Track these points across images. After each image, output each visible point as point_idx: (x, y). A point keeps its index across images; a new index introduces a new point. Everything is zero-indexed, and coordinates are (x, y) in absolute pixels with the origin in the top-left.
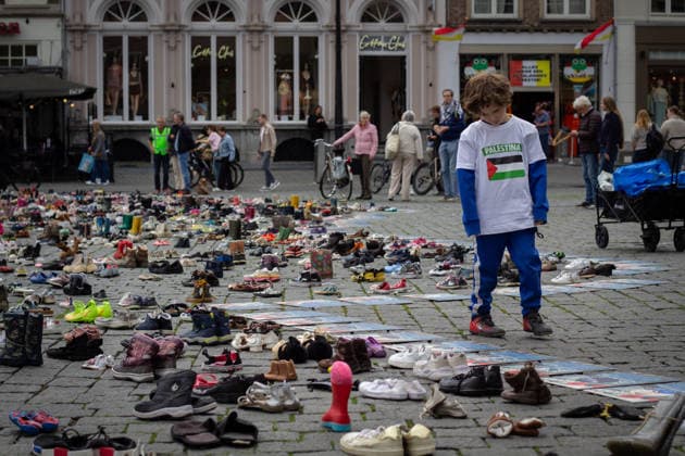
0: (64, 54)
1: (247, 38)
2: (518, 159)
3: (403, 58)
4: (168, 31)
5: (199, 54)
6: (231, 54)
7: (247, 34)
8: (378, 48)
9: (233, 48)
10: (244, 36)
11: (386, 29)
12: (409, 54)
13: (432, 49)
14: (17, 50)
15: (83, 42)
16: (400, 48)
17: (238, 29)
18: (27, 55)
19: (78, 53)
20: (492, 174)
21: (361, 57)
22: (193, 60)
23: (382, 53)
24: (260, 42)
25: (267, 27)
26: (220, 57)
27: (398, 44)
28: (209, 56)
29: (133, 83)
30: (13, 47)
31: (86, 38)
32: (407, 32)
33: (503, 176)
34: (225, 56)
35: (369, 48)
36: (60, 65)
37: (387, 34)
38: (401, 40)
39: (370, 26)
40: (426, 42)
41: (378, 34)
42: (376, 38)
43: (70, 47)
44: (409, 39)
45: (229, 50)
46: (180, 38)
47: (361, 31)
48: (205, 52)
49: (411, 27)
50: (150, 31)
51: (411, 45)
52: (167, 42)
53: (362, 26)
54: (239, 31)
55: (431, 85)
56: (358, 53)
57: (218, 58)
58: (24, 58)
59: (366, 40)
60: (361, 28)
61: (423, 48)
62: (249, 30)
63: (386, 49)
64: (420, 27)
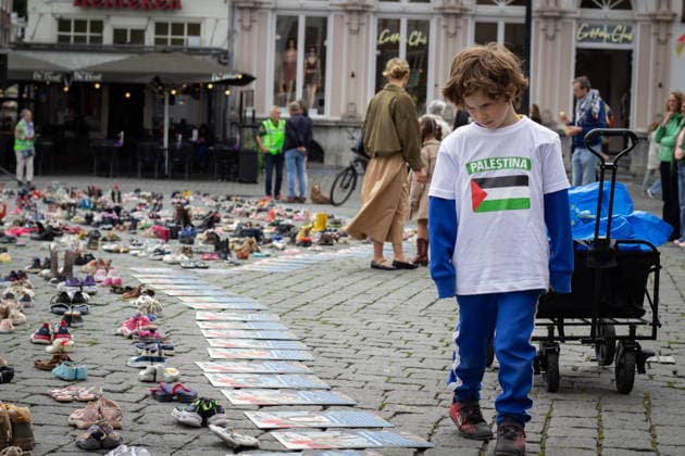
0: (231, 35)
1: (443, 23)
2: (522, 181)
3: (629, 53)
4: (350, 12)
5: (387, 40)
6: (424, 41)
7: (443, 18)
8: (599, 39)
9: (426, 34)
10: (439, 20)
11: (609, 16)
12: (636, 47)
13: (663, 43)
14: (178, 28)
15: (252, 21)
16: (625, 41)
17: (432, 11)
18: (189, 34)
19: (246, 34)
20: (478, 202)
21: (578, 50)
22: (379, 47)
23: (604, 45)
24: (457, 27)
25: (466, 10)
26: (411, 44)
27: (623, 35)
28: (397, 43)
29: (309, 71)
30: (174, 25)
31: (256, 17)
32: (635, 21)
33: (496, 205)
34: (416, 43)
35: (589, 39)
36: (225, 48)
37: (611, 24)
38: (629, 30)
39: (591, 13)
40: (656, 34)
41: (601, 23)
42: (596, 27)
43: (237, 27)
44: (637, 30)
45: (422, 37)
46: (365, 21)
47: (578, 19)
48: (393, 38)
49: (639, 15)
50: (329, 11)
51: (638, 37)
52: (349, 24)
53: (579, 13)
54: (432, 14)
55: (660, 86)
56: (574, 45)
57: (408, 45)
58: (185, 37)
59: (585, 30)
60: (578, 15)
61: (653, 40)
62: (445, 13)
63: (609, 41)
64: (650, 15)
